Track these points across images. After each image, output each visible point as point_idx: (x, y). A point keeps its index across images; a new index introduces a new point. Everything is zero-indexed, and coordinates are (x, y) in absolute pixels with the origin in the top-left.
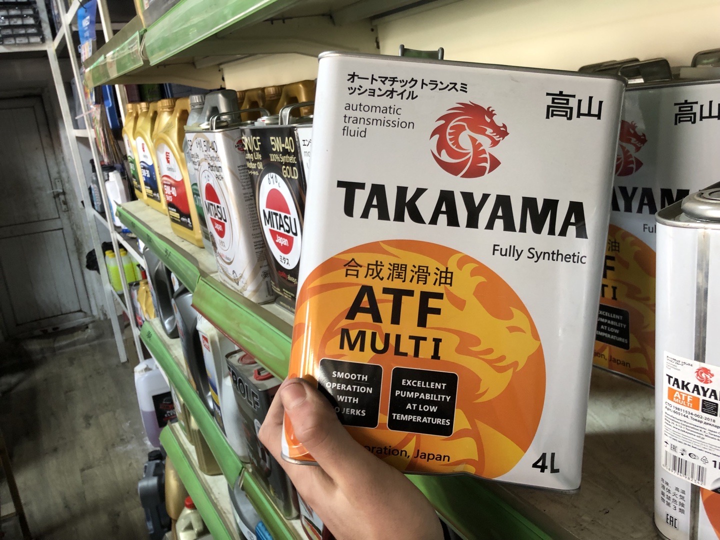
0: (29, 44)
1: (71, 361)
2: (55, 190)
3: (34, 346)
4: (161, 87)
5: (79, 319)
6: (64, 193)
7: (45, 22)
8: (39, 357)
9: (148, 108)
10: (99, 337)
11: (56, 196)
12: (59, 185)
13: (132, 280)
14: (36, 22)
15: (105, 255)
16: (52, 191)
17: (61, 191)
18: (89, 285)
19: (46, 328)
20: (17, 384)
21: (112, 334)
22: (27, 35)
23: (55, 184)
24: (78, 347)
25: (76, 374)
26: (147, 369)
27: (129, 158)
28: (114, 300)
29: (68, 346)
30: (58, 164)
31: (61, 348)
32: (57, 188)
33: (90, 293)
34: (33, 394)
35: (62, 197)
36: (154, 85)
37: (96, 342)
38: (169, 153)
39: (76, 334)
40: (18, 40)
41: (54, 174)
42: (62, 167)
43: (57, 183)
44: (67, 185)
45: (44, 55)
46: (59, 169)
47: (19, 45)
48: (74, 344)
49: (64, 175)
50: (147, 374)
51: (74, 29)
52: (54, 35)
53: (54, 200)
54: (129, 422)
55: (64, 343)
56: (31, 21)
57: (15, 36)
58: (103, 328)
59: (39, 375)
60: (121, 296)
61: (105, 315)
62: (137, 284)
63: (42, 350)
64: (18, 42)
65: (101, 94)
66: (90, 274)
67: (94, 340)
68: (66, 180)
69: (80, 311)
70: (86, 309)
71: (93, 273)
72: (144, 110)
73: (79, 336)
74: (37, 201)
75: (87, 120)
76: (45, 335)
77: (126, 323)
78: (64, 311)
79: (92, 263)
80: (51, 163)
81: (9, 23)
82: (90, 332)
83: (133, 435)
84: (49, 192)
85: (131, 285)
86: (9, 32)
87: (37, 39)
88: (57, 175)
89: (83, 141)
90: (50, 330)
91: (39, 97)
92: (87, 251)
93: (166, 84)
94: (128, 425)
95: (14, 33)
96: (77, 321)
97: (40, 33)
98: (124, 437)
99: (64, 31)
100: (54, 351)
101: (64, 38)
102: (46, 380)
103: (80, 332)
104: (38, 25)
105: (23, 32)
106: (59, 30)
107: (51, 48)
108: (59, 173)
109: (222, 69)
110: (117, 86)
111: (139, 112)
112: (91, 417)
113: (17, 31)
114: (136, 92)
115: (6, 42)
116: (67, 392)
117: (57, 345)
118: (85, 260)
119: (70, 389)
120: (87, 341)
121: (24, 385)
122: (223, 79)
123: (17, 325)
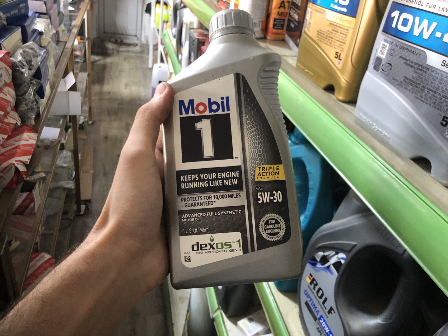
1: (125, 59)
3: (110, 46)
5: (133, 40)
8: (111, 52)
10: (142, 52)
13: (165, 19)
15: (156, 6)
18: (143, 24)
19: (117, 39)
20: (98, 61)
21: (148, 54)
24: (130, 54)
25: (126, 66)
28: (155, 32)
29: (125, 51)
31: (122, 51)
33: (143, 27)
34: (104, 67)
37: (139, 55)
39: (130, 47)
48: (128, 52)
50: (159, 69)
55: (124, 49)
58: (144, 49)
59: (109, 60)
60: (158, 30)
61: (147, 41)
62: (167, 22)
63: (113, 49)
66: (146, 15)
67: (138, 53)
69: (136, 36)
70: (139, 36)
71: (148, 15)
73: (132, 48)
76: (116, 42)
77: (156, 48)
78: (128, 33)
79: (148, 10)
82: (138, 48)
85: (164, 22)
90: (119, 41)
92: (147, 2)
100: (118, 52)
102: (111, 63)
103: (133, 46)
117: (121, 49)
118: (145, 8)
119: (121, 71)
120: (135, 52)
121: (101, 62)
123: (105, 32)
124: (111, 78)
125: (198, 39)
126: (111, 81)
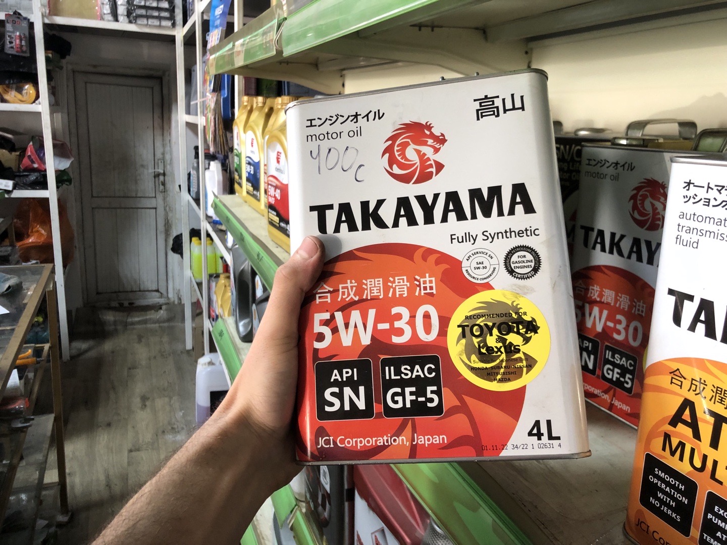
0: (160, 26)
1: (140, 338)
2: (156, 170)
3: (109, 317)
4: (280, 84)
5: (154, 299)
6: (164, 174)
7: (179, 8)
8: (112, 328)
9: (264, 103)
10: (169, 320)
11: (157, 176)
12: (161, 165)
13: (213, 271)
14: (170, 6)
15: (191, 241)
16: (153, 171)
17: (162, 172)
18: (170, 267)
19: (122, 302)
20: (86, 351)
21: (183, 319)
22: (160, 18)
23: (158, 164)
24: (149, 326)
25: (142, 353)
26: (211, 363)
27: (235, 151)
28: (192, 287)
29: (139, 323)
30: (164, 146)
31: (133, 324)
32: (158, 169)
33: (170, 275)
34: (99, 364)
35: (161, 178)
36: (272, 81)
37: (166, 325)
38: (280, 153)
39: (148, 312)
40: (151, 21)
41: (159, 155)
42: (168, 149)
43: (160, 163)
44: (168, 167)
45: (172, 39)
46: (164, 151)
47: (150, 26)
48: (145, 322)
49: (167, 157)
50: (210, 368)
51: (205, 17)
52: (185, 21)
53: (153, 179)
54: (183, 411)
55: (137, 319)
56: (165, 5)
57: (148, 17)
58: (175, 311)
59: (108, 346)
60: (199, 285)
61: (180, 299)
62: (218, 276)
63: (115, 322)
64: (149, 23)
65: (221, 83)
66: (174, 257)
67: (164, 322)
68: (169, 162)
69: (157, 291)
70: (163, 290)
71: (177, 256)
72: (260, 105)
73: (152, 315)
74: (138, 178)
75: (200, 108)
76: (121, 308)
77: (198, 311)
78: (142, 288)
79: (177, 247)
80: (158, 144)
81: (145, 3)
82: (162, 313)
83: (185, 426)
84: (151, 170)
85: (211, 276)
86: (143, 12)
87: (169, 23)
88: (161, 156)
89: (192, 127)
90: (126, 304)
91: (160, 79)
92: (175, 233)
93: (284, 82)
94: (182, 414)
95: (148, 14)
96: (151, 300)
97: (172, 18)
98: (175, 426)
99: (195, 18)
100: (126, 325)
101: (194, 25)
102: (113, 352)
103: (153, 311)
104: (172, 10)
105: (156, 14)
106: (190, 17)
107: (180, 33)
108: (163, 154)
109: (344, 75)
110: (236, 77)
111: (255, 106)
112: (148, 399)
113: (150, 12)
114: (253, 86)
115: (139, 21)
116: (130, 369)
117: (130, 320)
118: (171, 243)
119: (133, 367)
120: (158, 321)
121: (92, 354)
122: (343, 85)
123: (98, 293)
124: (114, 388)
126: (112, 395)
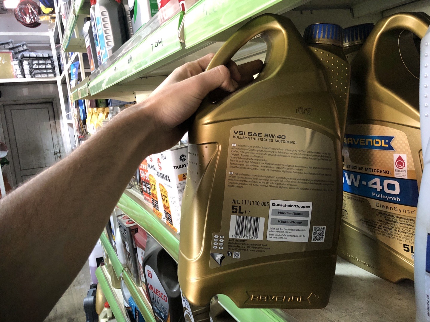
0: (48, 77)
2: (55, 151)
4: (107, 100)
6: (60, 152)
7: (57, 67)
9: (97, 111)
11: (56, 154)
12: (57, 148)
14: (52, 67)
16: (54, 151)
17: (59, 151)
22: (47, 73)
23: (56, 147)
27: (88, 133)
30: (58, 137)
32: (56, 150)
35: (59, 154)
36: (103, 100)
40: (43, 75)
41: (56, 143)
42: (60, 139)
43: (57, 147)
44: (62, 148)
45: (55, 83)
46: (58, 140)
47: (43, 78)
49: (60, 143)
51: (70, 72)
52: (61, 73)
53: (54, 155)
54: (84, 274)
56: (50, 66)
57: (41, 73)
64: (42, 76)
65: (78, 104)
68: (61, 146)
74: (45, 156)
75: (72, 115)
80: (55, 137)
81: (39, 67)
83: (85, 281)
84: (52, 151)
86: (38, 71)
87: (52, 75)
88: (57, 143)
89: (71, 125)
91: (51, 103)
93: (109, 100)
94: (83, 275)
95: (41, 72)
97: (54, 72)
98: (80, 282)
99: (65, 73)
101: (65, 75)
104: (53, 68)
105: (45, 71)
106: (63, 71)
107: (59, 79)
108: (58, 142)
109: (135, 93)
110: (85, 100)
111: (93, 112)
113: (42, 71)
114: (94, 103)
115: (36, 76)
122: (135, 97)
125: (129, 227)
